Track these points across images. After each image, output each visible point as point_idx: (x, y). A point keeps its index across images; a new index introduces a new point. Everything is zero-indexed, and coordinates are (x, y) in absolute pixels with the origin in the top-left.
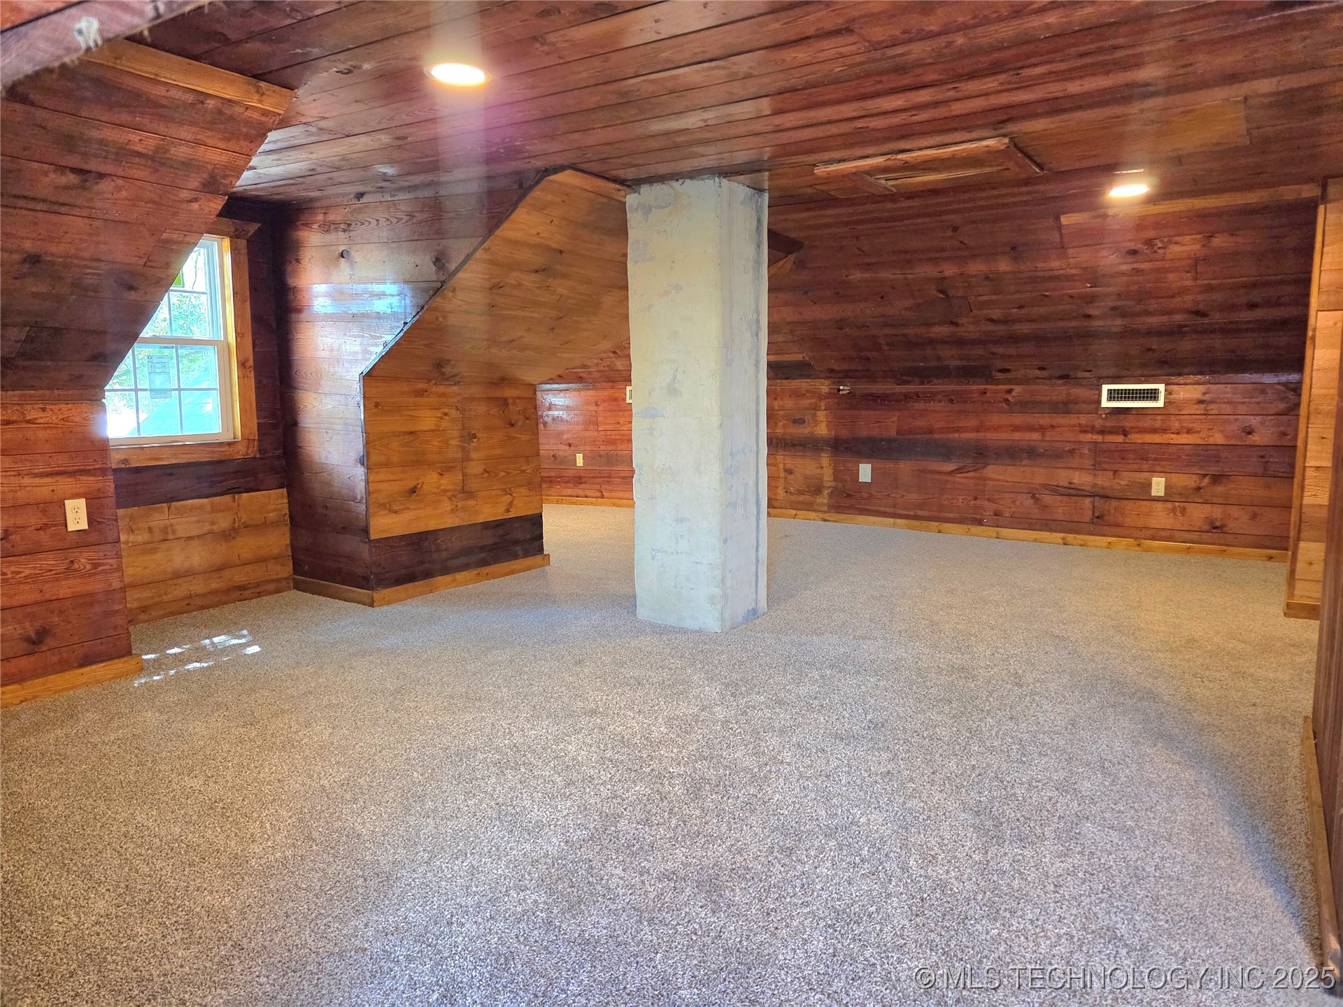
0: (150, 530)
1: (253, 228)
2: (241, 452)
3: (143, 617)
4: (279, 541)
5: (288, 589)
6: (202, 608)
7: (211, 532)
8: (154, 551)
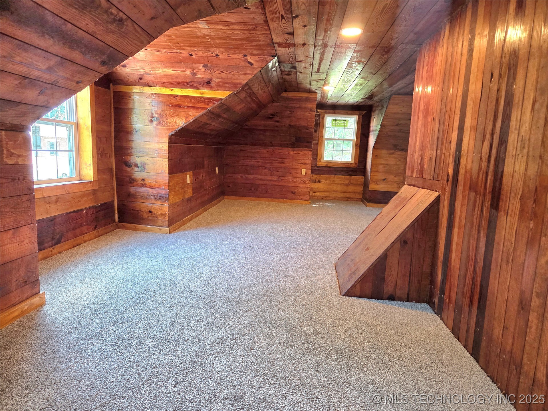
0: (330, 180)
1: (364, 112)
2: (353, 166)
3: (325, 198)
4: (360, 189)
5: (360, 201)
6: (338, 200)
7: (343, 184)
8: (330, 185)
